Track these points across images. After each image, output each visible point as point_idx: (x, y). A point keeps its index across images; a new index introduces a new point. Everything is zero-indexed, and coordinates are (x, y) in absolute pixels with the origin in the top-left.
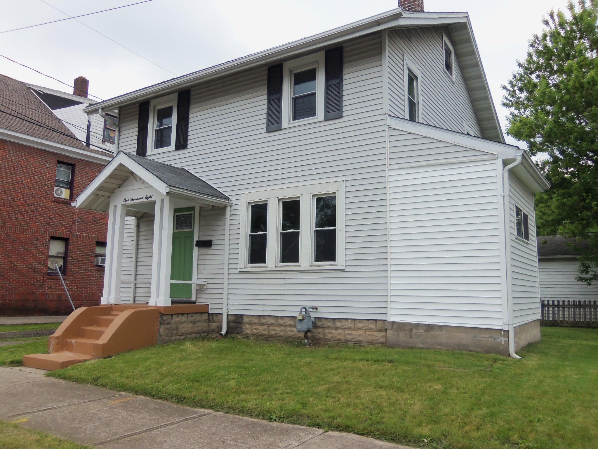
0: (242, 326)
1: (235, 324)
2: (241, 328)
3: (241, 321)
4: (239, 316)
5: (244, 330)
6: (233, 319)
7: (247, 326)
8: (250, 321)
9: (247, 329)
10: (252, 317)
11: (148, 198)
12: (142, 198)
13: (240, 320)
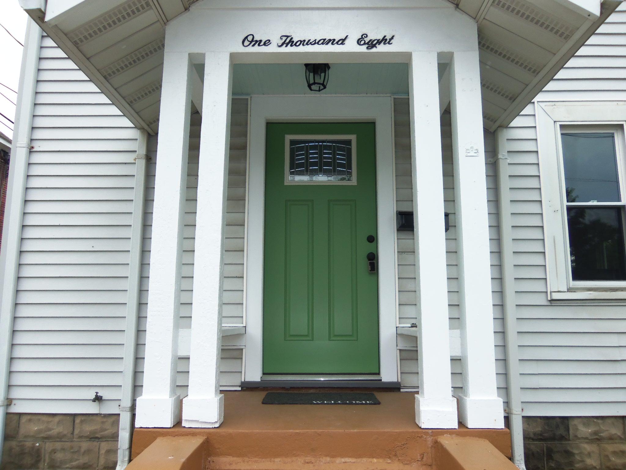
0: (569, 448)
1: (544, 445)
2: (568, 454)
3: (565, 434)
4: (558, 420)
5: (578, 458)
6: (540, 429)
7: (587, 447)
8: (596, 433)
9: (589, 455)
10: (600, 421)
11: (371, 44)
12: (342, 41)
13: (561, 431)
